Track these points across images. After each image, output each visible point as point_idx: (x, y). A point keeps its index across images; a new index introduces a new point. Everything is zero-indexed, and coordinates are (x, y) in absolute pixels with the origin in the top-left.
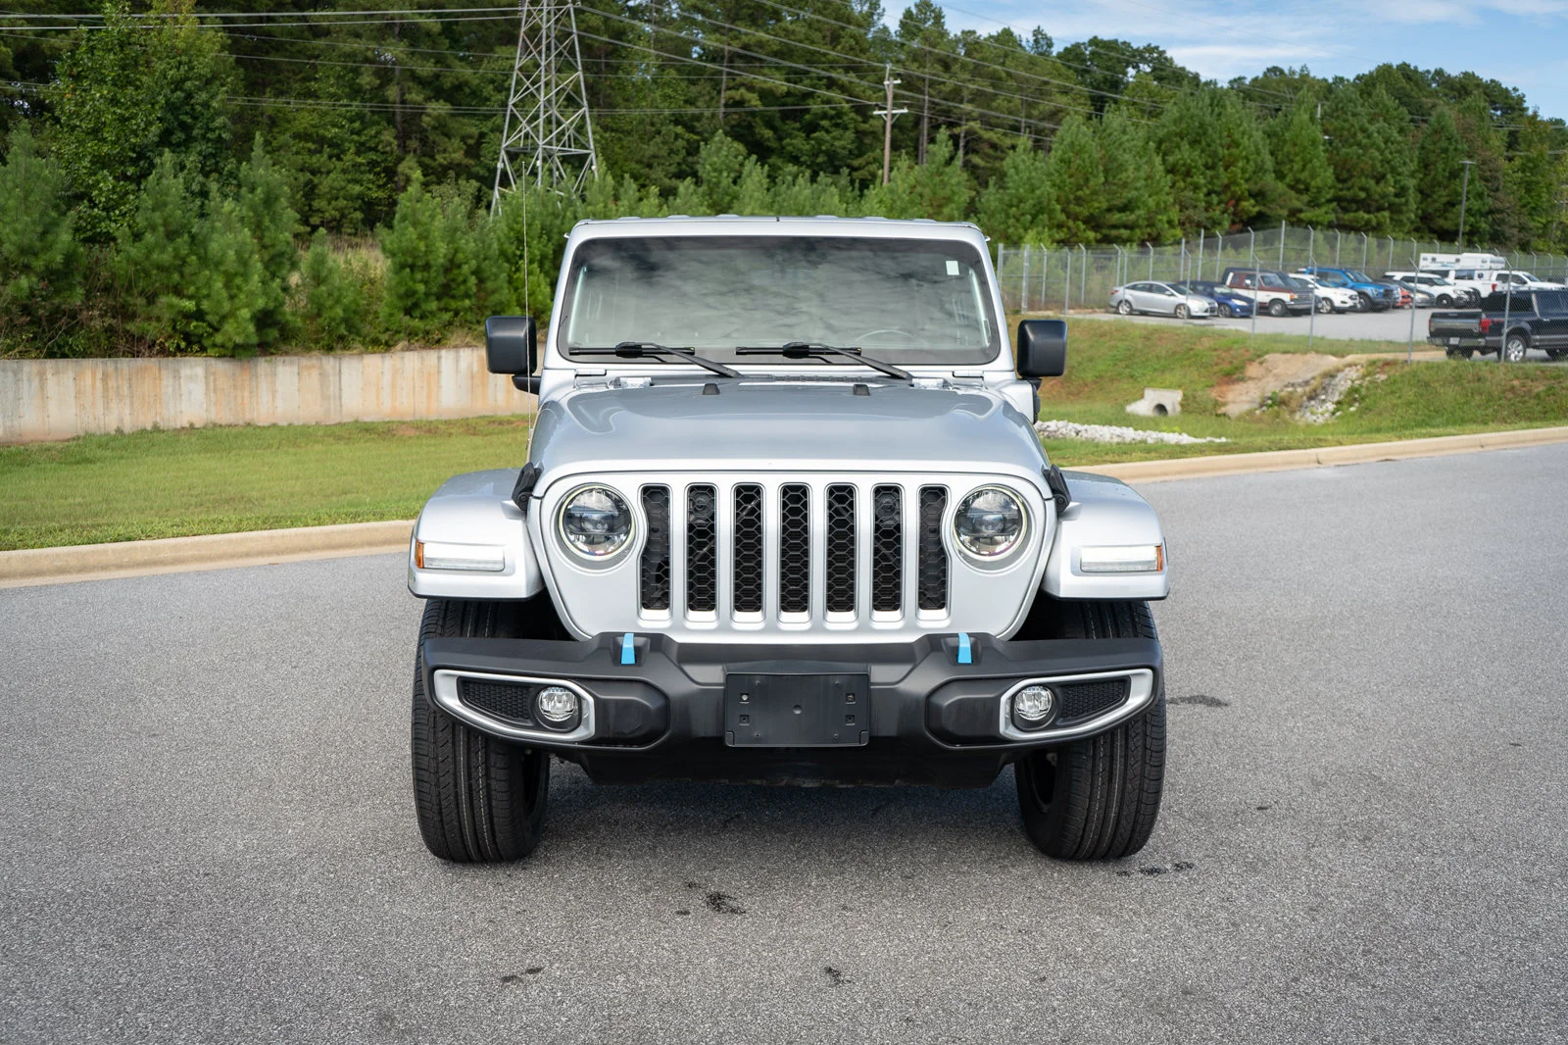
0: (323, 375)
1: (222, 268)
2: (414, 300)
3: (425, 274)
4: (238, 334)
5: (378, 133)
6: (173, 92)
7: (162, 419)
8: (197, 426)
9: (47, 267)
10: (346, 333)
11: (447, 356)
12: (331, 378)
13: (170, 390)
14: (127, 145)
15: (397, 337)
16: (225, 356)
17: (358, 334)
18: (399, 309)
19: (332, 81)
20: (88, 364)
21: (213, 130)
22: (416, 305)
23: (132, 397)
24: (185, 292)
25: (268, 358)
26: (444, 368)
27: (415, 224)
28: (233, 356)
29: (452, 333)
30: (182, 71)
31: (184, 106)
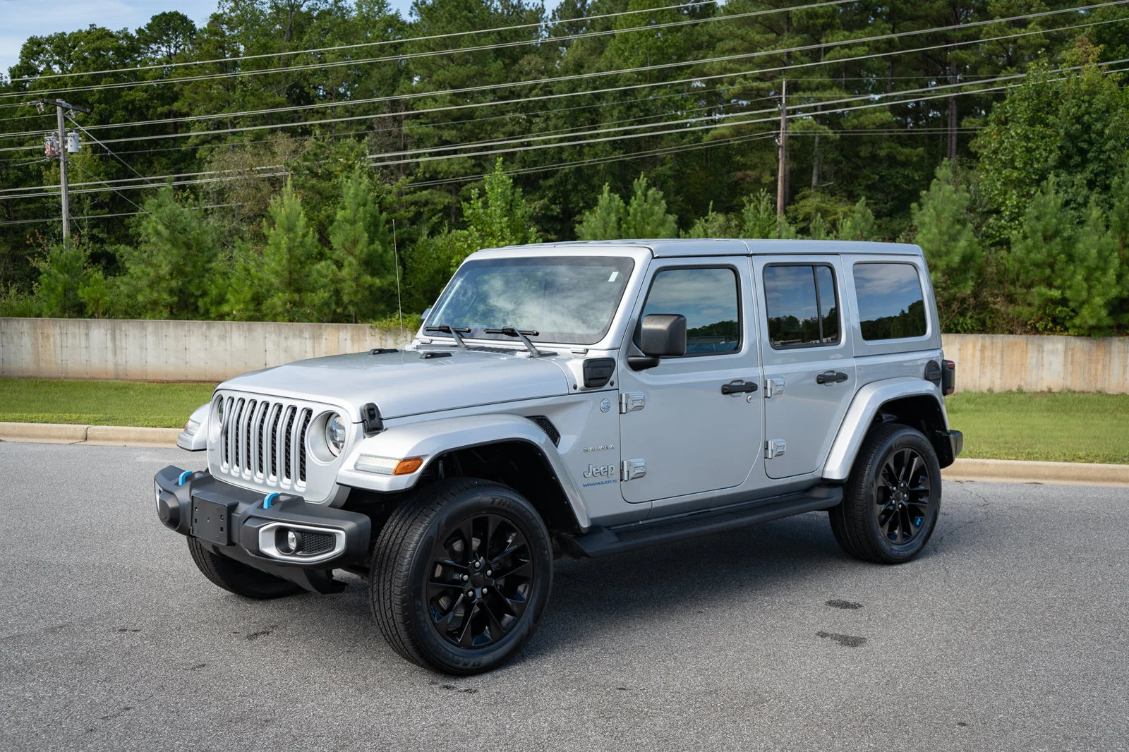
1: (1085, 264)
4: (1092, 317)
6: (1073, 125)
7: (1026, 384)
8: (1054, 390)
9: (947, 265)
13: (1034, 360)
14: (1031, 170)
16: (1083, 335)
20: (971, 338)
21: (1105, 152)
23: (1002, 365)
24: (1054, 284)
25: (1122, 338)
28: (1089, 335)
30: (1083, 108)
31: (1082, 135)
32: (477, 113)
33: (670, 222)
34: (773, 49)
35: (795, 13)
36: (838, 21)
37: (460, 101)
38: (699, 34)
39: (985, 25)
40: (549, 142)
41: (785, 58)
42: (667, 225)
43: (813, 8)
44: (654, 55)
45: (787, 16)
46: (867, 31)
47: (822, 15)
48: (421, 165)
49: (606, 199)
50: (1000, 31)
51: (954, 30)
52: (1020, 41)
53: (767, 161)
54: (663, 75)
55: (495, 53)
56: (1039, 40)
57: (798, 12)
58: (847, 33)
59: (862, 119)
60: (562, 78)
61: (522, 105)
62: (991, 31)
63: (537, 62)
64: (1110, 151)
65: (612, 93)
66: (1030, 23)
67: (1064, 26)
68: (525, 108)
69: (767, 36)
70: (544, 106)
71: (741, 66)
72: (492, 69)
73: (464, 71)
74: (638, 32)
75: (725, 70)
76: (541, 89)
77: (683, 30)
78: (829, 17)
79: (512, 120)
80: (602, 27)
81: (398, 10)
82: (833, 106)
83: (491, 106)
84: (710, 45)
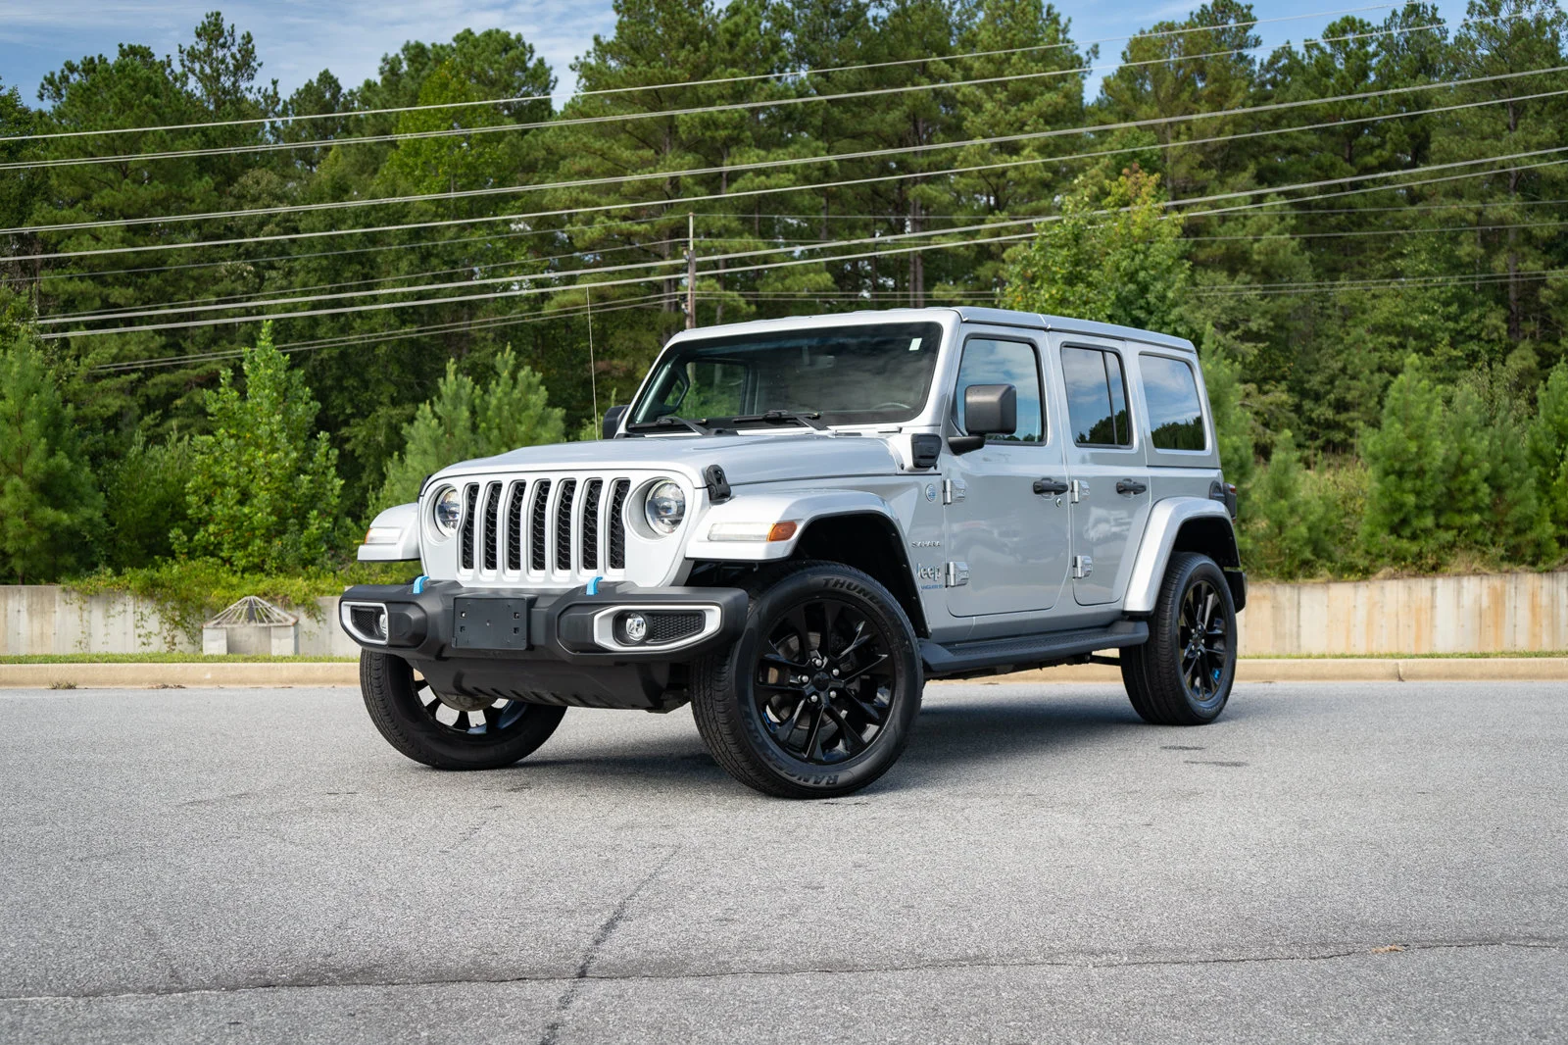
0: (1276, 608)
2: (1401, 515)
3: (1419, 483)
5: (1482, 316)
6: (1125, 284)
10: (1313, 558)
11: (1444, 587)
12: (1288, 612)
15: (1378, 563)
17: (1330, 559)
18: (1382, 526)
19: (1424, 256)
22: (1404, 522)
26: (1439, 601)
27: (1405, 421)
29: (1456, 555)
30: (1137, 261)
31: (1137, 300)
32: (171, 260)
33: (556, 420)
34: (651, 173)
35: (684, 121)
36: (749, 134)
37: (138, 239)
38: (530, 147)
39: (961, 148)
40: (295, 308)
41: (668, 188)
42: (551, 424)
43: (711, 113)
44: (460, 176)
45: (671, 125)
46: (791, 150)
47: (724, 124)
48: (72, 344)
49: (452, 384)
50: (982, 158)
51: (915, 153)
52: (1011, 174)
53: (645, 345)
54: (477, 207)
55: (198, 164)
56: (1038, 172)
57: (687, 119)
58: (762, 153)
59: (788, 282)
60: (314, 207)
61: (247, 250)
62: (970, 158)
63: (270, 182)
64: (1176, 322)
65: (396, 234)
66: (1023, 147)
67: (1071, 154)
68: (248, 254)
69: (640, 152)
70: (282, 250)
71: (599, 197)
72: (195, 190)
73: (145, 193)
74: (436, 140)
75: (577, 203)
76: (277, 225)
77: (506, 140)
78: (735, 128)
79: (231, 272)
80: (374, 130)
81: (15, 89)
82: (742, 262)
83: (194, 249)
84: (552, 163)
